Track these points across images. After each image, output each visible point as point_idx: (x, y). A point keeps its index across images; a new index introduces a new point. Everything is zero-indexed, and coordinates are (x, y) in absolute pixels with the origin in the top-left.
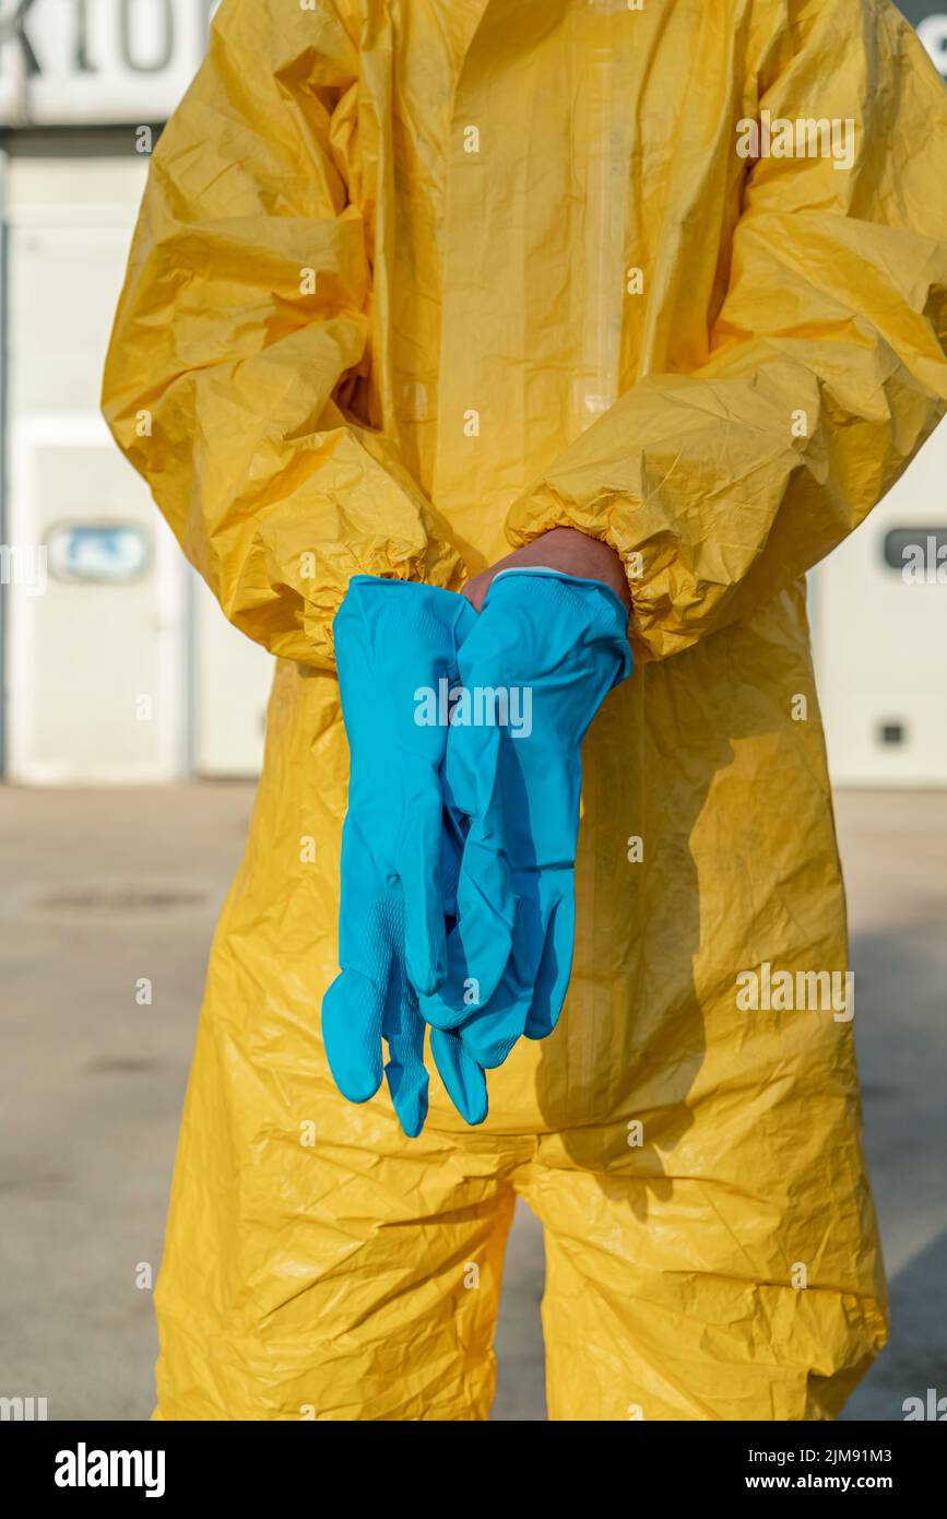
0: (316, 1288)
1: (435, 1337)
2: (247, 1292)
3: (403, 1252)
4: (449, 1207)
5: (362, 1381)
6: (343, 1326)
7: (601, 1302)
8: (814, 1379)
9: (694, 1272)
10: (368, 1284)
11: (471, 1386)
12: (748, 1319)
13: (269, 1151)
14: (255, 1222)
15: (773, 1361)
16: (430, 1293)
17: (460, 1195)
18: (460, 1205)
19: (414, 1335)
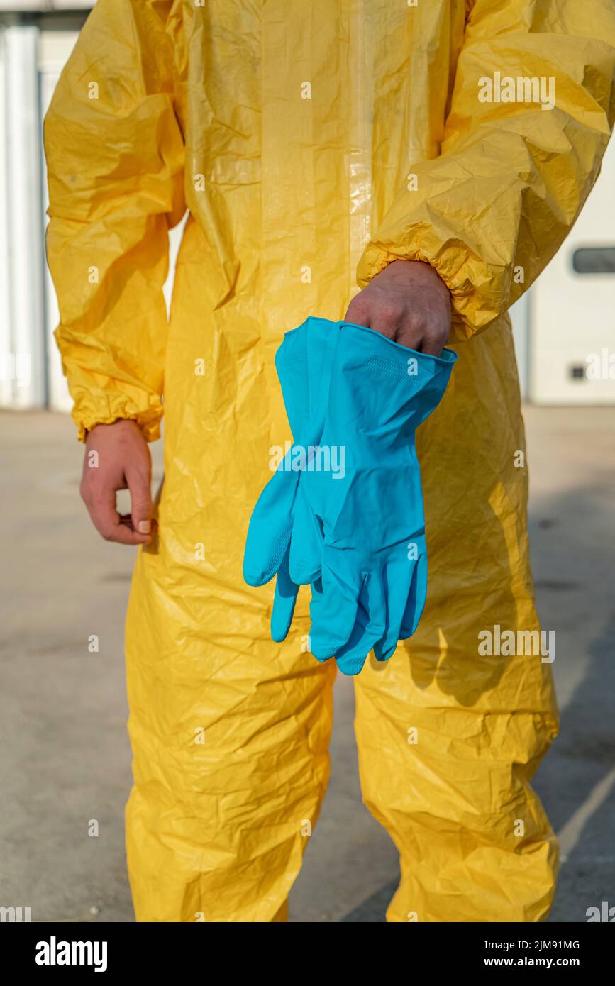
0: (220, 722)
1: (296, 751)
2: (180, 725)
3: (272, 701)
4: (298, 669)
5: (251, 777)
6: (237, 745)
7: (389, 723)
8: (515, 765)
9: (443, 708)
10: (251, 720)
11: (318, 774)
12: (478, 735)
13: (186, 645)
14: (183, 685)
15: (491, 757)
16: (292, 725)
17: (303, 661)
18: (304, 667)
19: (282, 750)
